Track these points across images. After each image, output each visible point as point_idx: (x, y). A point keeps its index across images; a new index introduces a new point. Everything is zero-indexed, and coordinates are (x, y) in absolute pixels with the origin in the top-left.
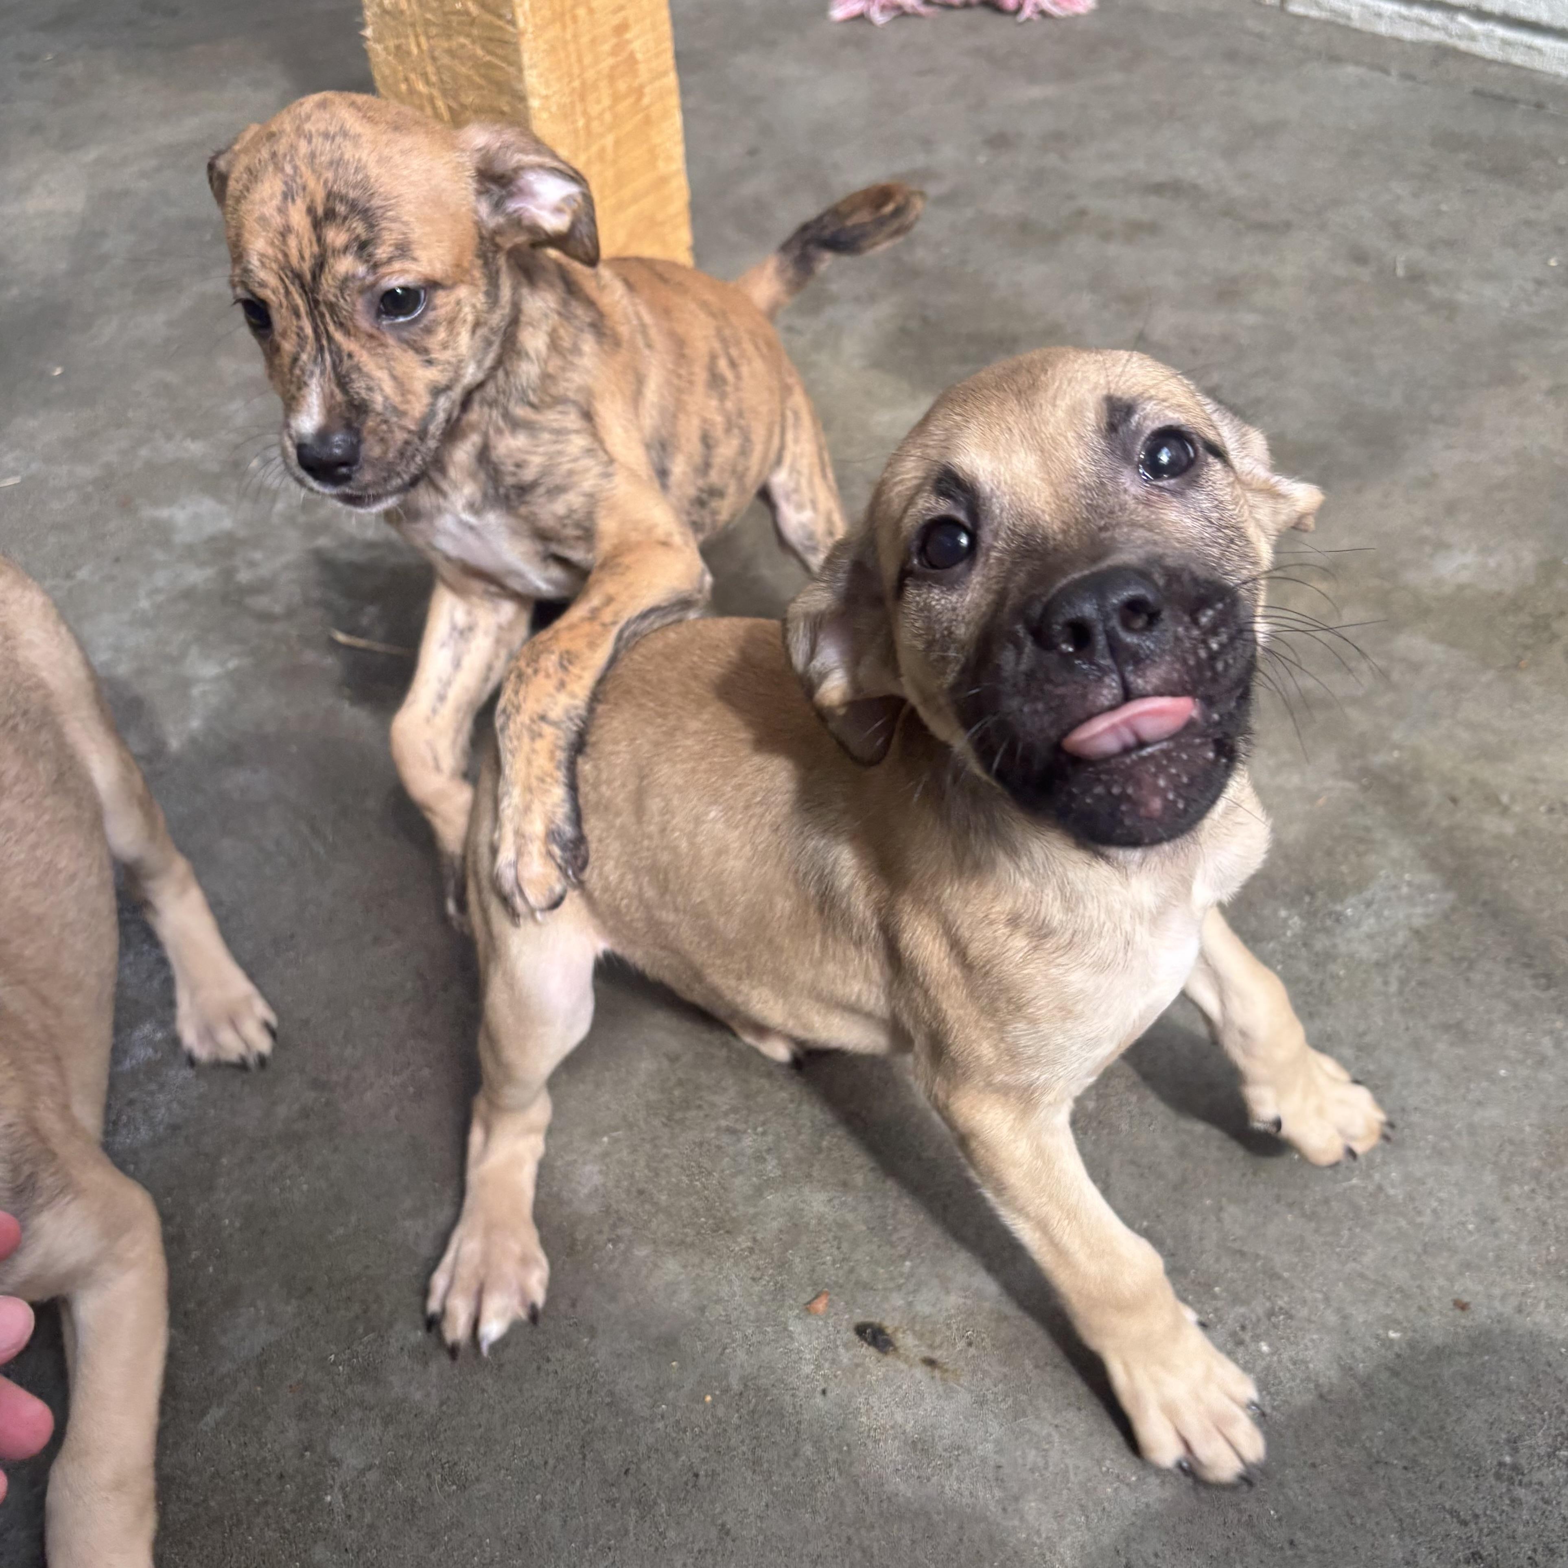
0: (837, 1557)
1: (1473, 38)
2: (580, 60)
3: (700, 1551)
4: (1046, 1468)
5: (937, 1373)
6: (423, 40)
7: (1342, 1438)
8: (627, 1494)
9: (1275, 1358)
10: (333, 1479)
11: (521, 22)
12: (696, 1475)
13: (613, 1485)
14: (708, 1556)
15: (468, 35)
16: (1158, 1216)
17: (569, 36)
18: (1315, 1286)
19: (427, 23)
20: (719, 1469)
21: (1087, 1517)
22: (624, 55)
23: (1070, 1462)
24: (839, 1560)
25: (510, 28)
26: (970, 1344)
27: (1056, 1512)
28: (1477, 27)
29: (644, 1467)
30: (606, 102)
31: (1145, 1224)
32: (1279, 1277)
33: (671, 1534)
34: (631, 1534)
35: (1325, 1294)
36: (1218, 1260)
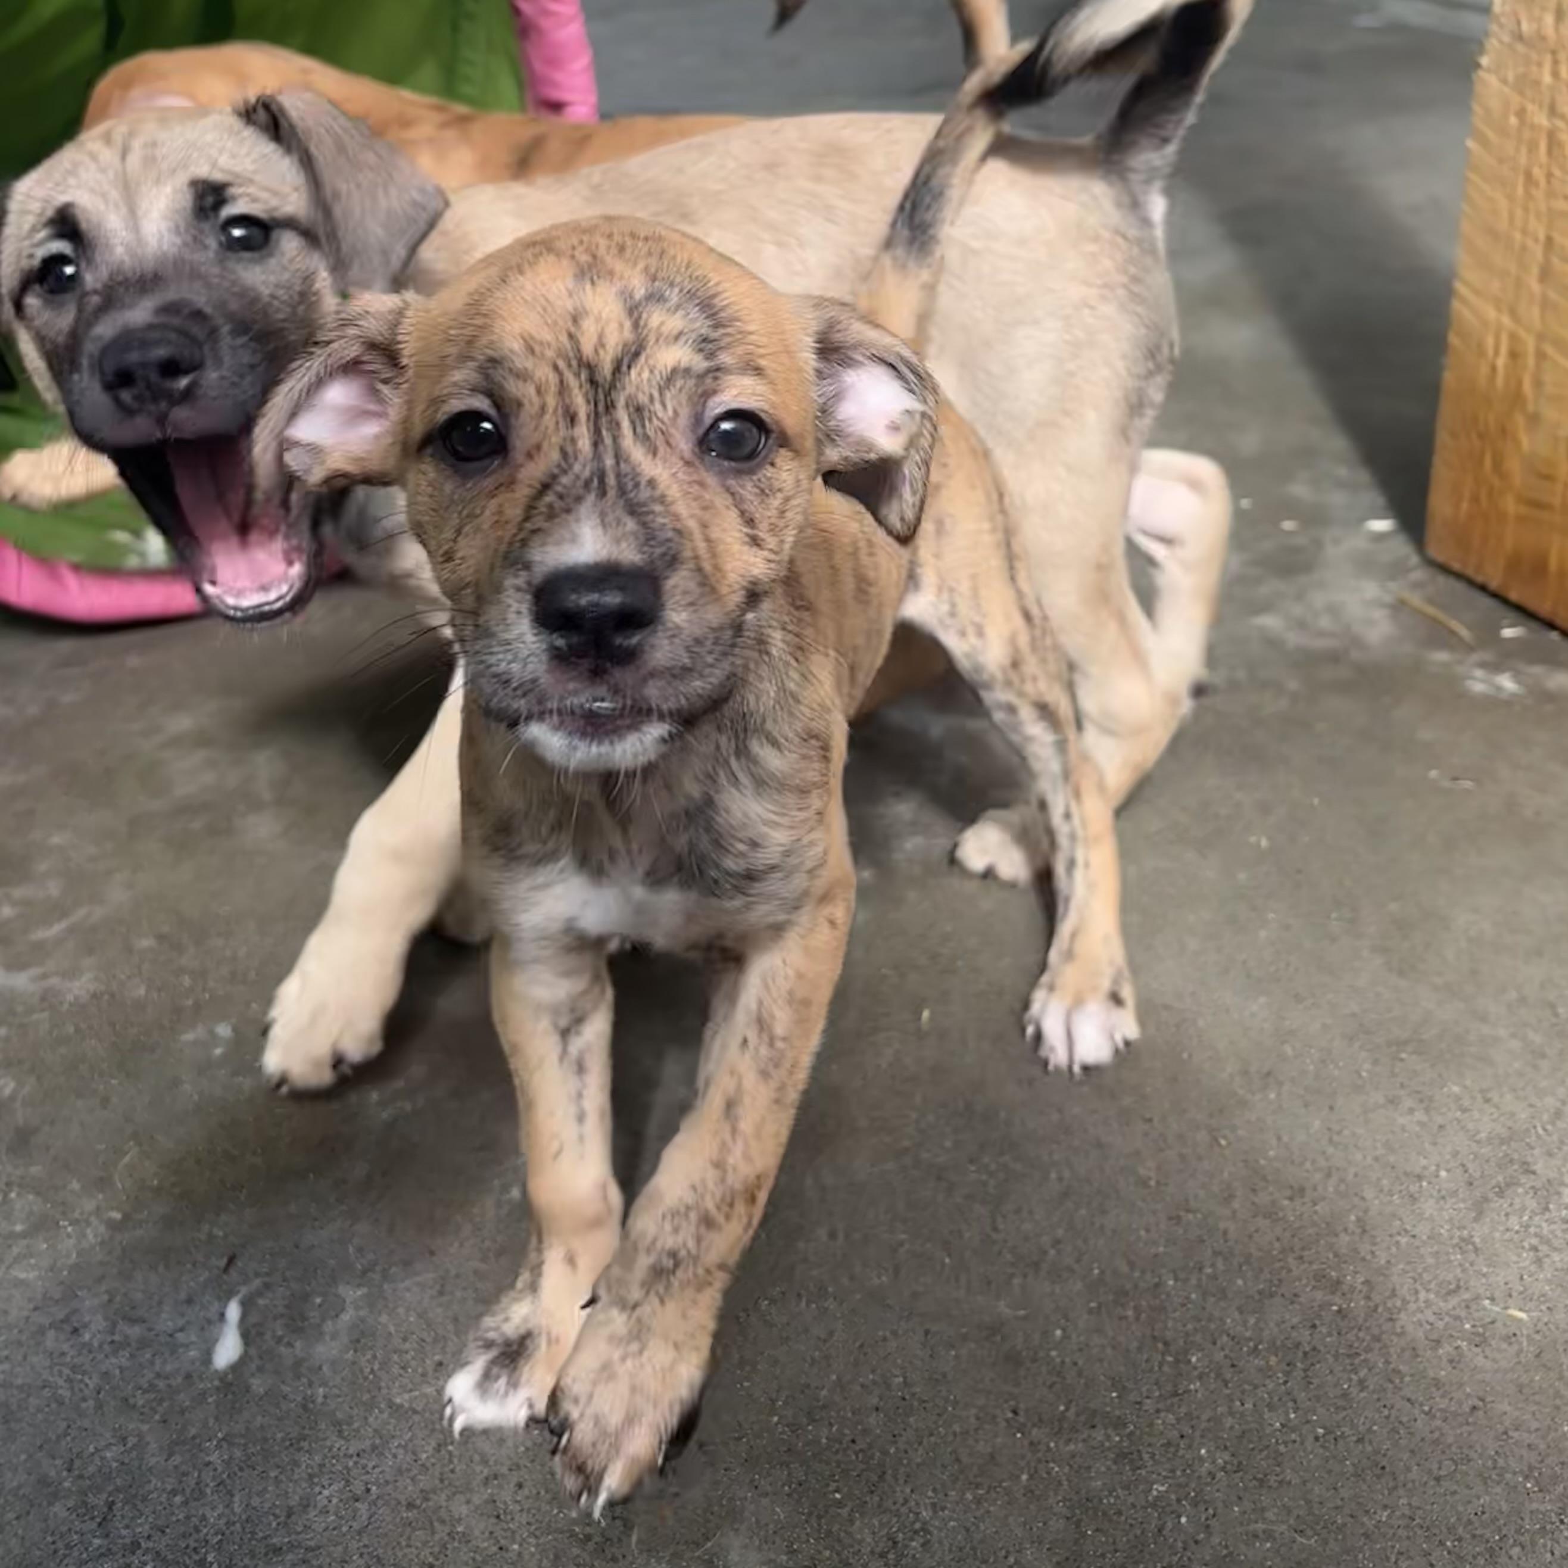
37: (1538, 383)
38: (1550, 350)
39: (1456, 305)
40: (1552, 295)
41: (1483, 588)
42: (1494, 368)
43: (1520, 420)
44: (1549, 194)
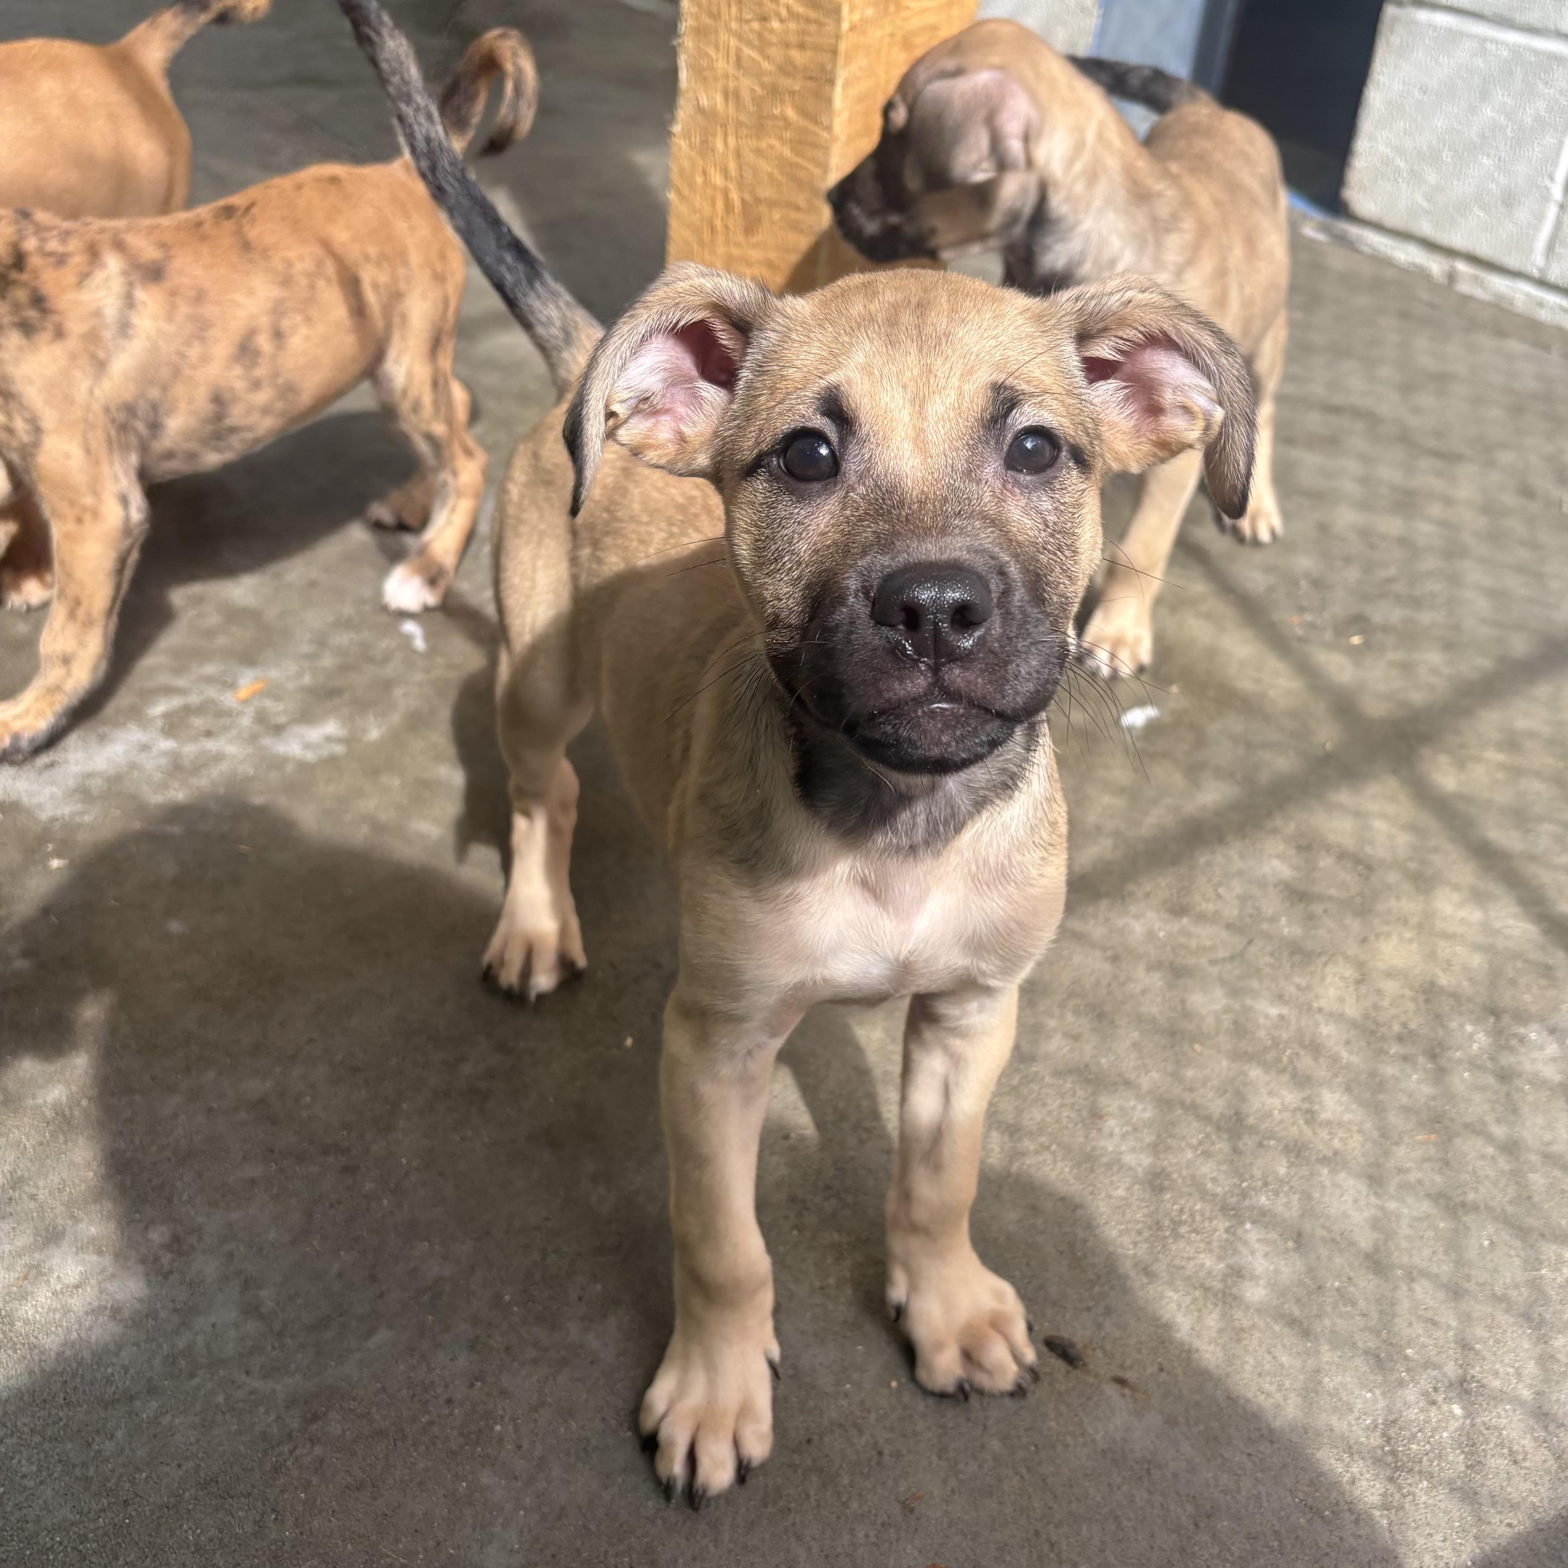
0: (1024, 1547)
3: (883, 1525)
4: (1238, 1492)
5: (1127, 1391)
6: (732, 141)
7: (1538, 1504)
8: (809, 1462)
9: (1468, 1421)
10: (504, 1410)
11: (836, 130)
12: (880, 1453)
13: (794, 1452)
14: (892, 1530)
15: (781, 138)
16: (1350, 1279)
18: (1507, 1361)
19: (739, 124)
20: (905, 1451)
21: (1280, 1542)
23: (1264, 1490)
24: (1026, 1550)
25: (824, 134)
26: (1161, 1370)
27: (1249, 1534)
29: (827, 1440)
31: (1337, 1284)
32: (1471, 1349)
33: (854, 1505)
34: (812, 1500)
35: (1517, 1369)
36: (1410, 1325)
44: (727, 242)
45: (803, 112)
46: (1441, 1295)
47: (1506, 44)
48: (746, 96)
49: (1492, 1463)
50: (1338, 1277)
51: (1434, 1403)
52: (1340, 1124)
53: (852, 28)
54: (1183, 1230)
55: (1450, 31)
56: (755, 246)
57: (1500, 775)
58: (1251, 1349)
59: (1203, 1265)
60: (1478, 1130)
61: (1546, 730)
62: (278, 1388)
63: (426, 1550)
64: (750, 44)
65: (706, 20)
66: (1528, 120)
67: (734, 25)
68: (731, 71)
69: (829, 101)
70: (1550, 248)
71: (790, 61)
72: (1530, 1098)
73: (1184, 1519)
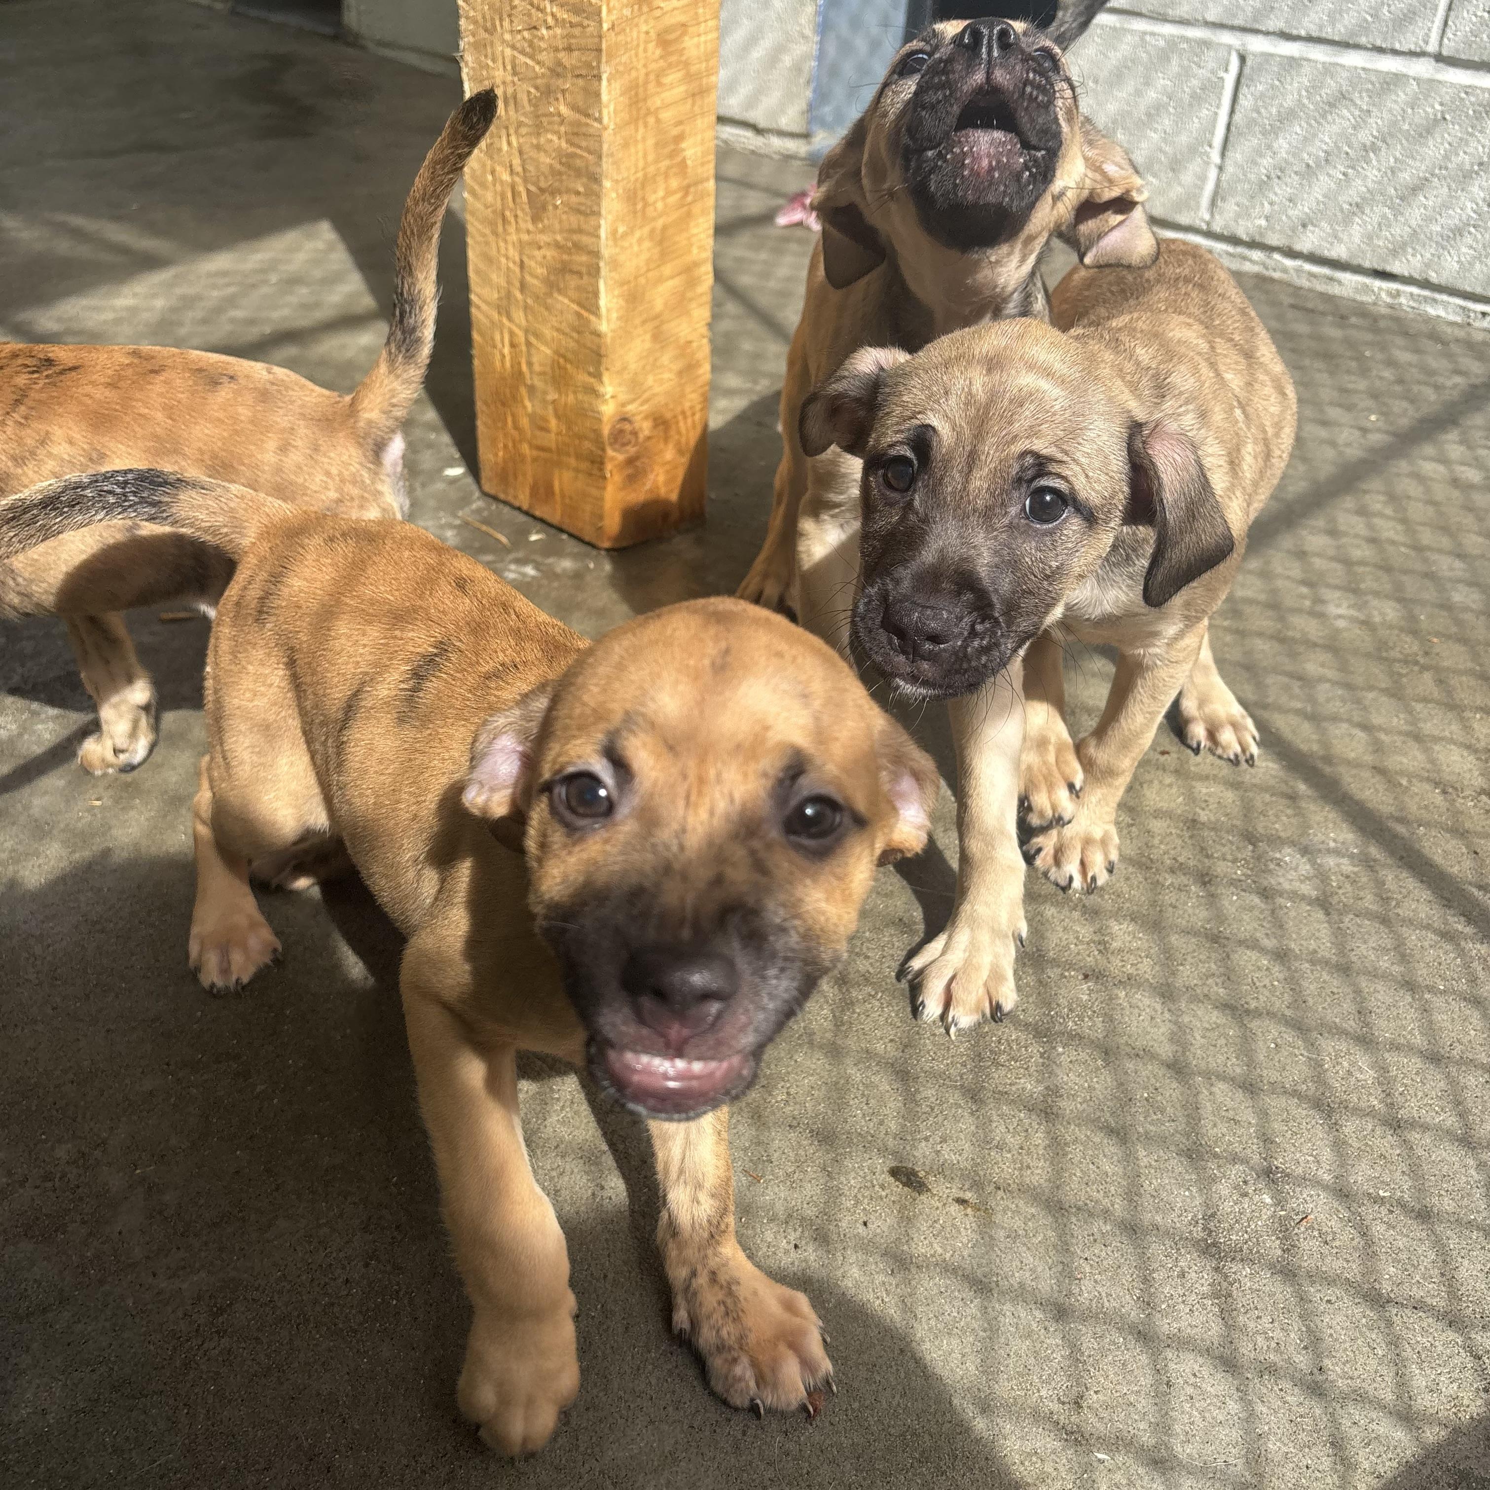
1: (1285, 270)
2: (645, 156)
5: (970, 1211)
6: (514, 139)
9: (1279, 1209)
11: (605, 120)
15: (557, 133)
16: (1156, 1089)
17: (639, 137)
19: (520, 124)
22: (679, 159)
23: (1103, 1291)
25: (596, 124)
26: (997, 1188)
28: (1289, 263)
30: (661, 193)
31: (1145, 1095)
32: (1272, 1142)
36: (1215, 1125)
37: (530, 364)
38: (533, 340)
39: (473, 310)
40: (530, 301)
41: (519, 509)
42: (503, 356)
43: (523, 391)
44: (518, 230)
45: (574, 108)
46: (1240, 1095)
47: (1163, 36)
48: (523, 98)
49: (1304, 1245)
50: (1146, 1088)
51: (1246, 1195)
52: (1130, 951)
53: (613, 27)
54: (1003, 1058)
55: (1114, 29)
56: (542, 231)
57: (1228, 638)
58: (1075, 1161)
59: (1024, 1089)
60: (1252, 944)
61: (1262, 597)
62: (185, 1286)
63: (332, 1428)
64: (523, 52)
65: (483, 35)
66: (1186, 98)
67: (507, 37)
68: (509, 78)
69: (598, 95)
70: (1213, 203)
71: (559, 63)
72: (1293, 914)
73: (1034, 1326)
